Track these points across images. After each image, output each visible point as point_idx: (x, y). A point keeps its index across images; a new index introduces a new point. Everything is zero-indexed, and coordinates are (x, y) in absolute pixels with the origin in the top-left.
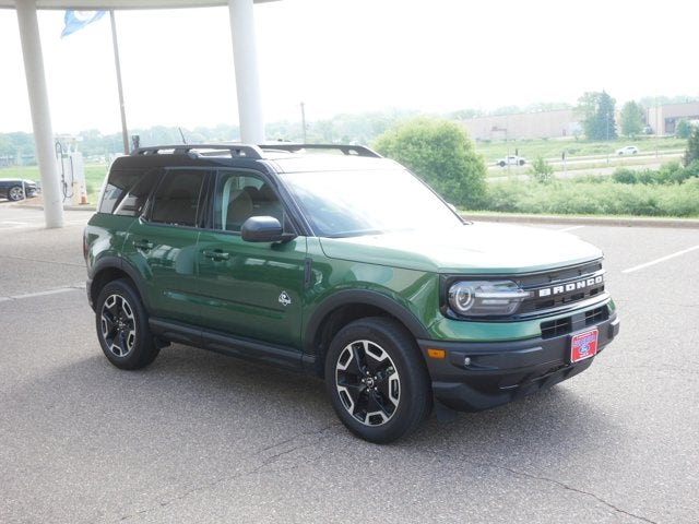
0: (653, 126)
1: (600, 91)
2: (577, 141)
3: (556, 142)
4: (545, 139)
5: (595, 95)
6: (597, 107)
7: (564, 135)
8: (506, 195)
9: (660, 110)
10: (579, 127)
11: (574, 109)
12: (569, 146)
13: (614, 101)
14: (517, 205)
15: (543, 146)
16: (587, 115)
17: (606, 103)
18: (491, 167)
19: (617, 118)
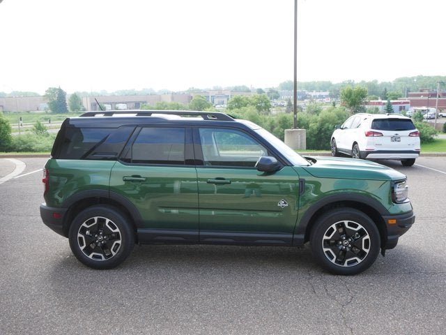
0: (86, 107)
1: (58, 88)
2: (47, 113)
3: (34, 114)
4: (28, 112)
5: (55, 89)
6: (57, 96)
7: (38, 110)
8: (24, 143)
9: (88, 99)
10: (47, 106)
11: (44, 96)
12: (44, 116)
13: (65, 93)
14: (33, 148)
15: (27, 116)
16: (50, 99)
17: (61, 94)
18: (13, 126)
19: (67, 102)
